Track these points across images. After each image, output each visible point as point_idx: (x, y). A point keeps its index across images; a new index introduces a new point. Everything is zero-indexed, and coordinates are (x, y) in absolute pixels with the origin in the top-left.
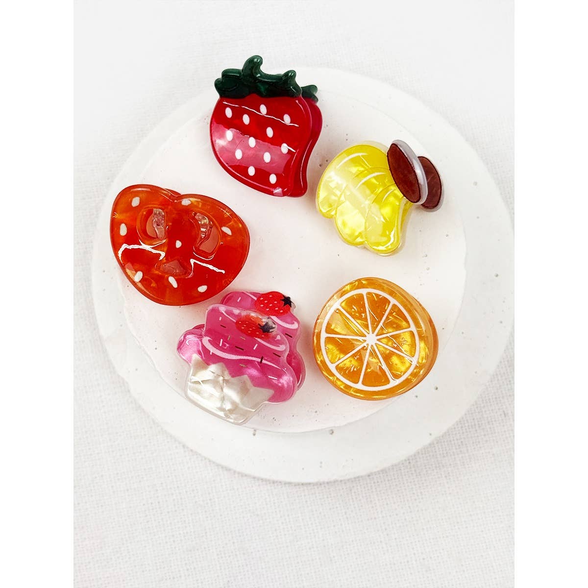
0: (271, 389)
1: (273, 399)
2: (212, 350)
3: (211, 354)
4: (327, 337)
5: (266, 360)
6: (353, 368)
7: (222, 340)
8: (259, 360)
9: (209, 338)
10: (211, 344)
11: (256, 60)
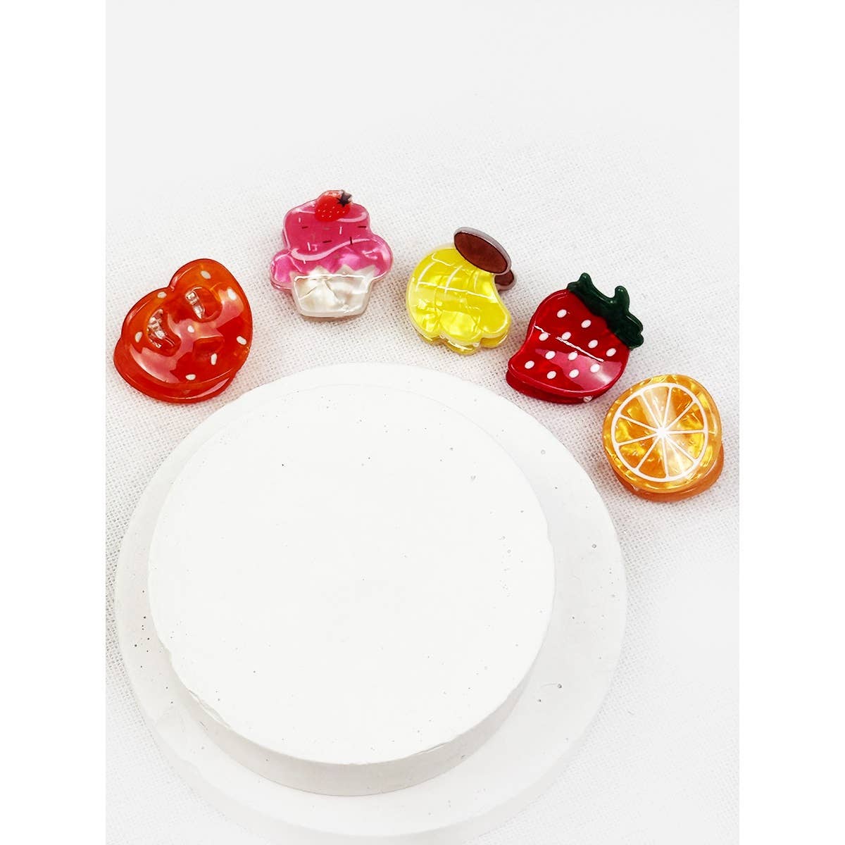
2: (304, 258)
3: (305, 263)
5: (354, 239)
7: (309, 244)
8: (349, 242)
9: (296, 249)
10: (301, 253)
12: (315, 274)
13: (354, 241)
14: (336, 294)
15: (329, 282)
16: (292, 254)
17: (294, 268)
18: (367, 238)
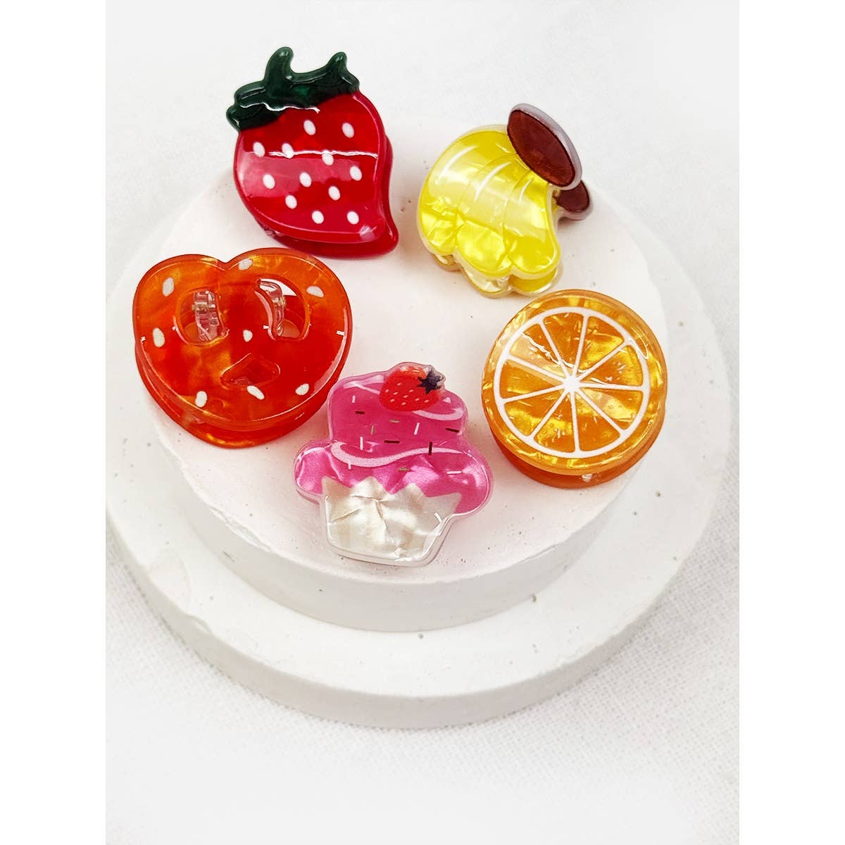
0: (456, 492)
1: (461, 508)
2: (350, 460)
3: (350, 468)
4: (507, 403)
5: (436, 446)
6: (559, 432)
7: (361, 439)
8: (426, 450)
9: (341, 444)
10: (347, 452)
11: (282, 54)
12: (363, 488)
13: (434, 450)
14: (391, 528)
15: (383, 507)
16: (332, 449)
17: (331, 473)
18: (459, 450)
